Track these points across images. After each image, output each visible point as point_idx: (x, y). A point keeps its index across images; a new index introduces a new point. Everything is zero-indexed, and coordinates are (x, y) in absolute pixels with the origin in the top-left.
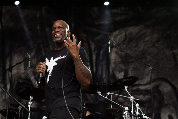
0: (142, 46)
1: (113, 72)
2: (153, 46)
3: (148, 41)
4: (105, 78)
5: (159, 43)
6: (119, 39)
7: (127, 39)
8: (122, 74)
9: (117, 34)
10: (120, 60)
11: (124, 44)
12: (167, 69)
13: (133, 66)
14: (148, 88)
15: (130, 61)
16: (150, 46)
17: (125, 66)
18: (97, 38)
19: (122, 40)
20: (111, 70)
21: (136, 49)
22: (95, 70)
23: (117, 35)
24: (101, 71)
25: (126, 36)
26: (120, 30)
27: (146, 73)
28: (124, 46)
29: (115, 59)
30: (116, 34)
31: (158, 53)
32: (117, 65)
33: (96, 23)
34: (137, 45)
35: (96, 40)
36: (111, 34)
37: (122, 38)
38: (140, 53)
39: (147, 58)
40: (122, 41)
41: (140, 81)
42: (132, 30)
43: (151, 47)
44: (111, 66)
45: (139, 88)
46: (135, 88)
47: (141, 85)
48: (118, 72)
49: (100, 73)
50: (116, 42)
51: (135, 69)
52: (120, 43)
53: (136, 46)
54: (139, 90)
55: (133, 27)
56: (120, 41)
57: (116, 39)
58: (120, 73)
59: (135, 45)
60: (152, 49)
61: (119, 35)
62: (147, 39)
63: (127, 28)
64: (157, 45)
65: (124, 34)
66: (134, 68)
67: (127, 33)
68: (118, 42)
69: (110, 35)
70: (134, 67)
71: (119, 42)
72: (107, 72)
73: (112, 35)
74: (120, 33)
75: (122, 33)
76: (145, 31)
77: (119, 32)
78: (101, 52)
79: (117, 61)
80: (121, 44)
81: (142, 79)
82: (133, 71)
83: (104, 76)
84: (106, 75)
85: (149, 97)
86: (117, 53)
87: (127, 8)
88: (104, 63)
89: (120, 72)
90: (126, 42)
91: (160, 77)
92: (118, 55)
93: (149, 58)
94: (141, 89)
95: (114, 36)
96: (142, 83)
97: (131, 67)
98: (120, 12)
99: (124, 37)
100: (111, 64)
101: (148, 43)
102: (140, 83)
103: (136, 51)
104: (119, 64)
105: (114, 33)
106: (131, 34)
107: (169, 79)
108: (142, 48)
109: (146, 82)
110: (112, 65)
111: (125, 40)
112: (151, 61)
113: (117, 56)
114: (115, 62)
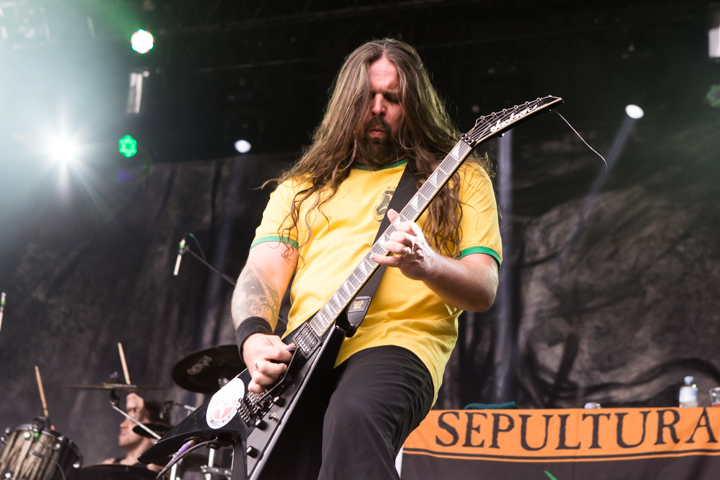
0: (632, 254)
1: (528, 344)
2: (669, 251)
3: (652, 237)
4: (501, 362)
5: (691, 241)
6: (558, 237)
7: (584, 237)
8: (559, 350)
9: (553, 220)
10: (555, 304)
11: (572, 251)
12: (712, 330)
13: (598, 322)
14: (640, 395)
15: (589, 305)
16: (658, 253)
17: (570, 322)
19: (569, 239)
20: (522, 339)
21: (610, 264)
22: (469, 338)
23: (554, 224)
24: (488, 343)
25: (581, 224)
26: (565, 205)
27: (639, 344)
28: (573, 259)
29: (540, 303)
30: (550, 219)
31: (685, 274)
32: (544, 323)
34: (616, 251)
36: (534, 221)
37: (567, 233)
38: (623, 279)
39: (644, 294)
40: (569, 243)
42: (603, 205)
43: (662, 257)
44: (524, 326)
45: (612, 397)
46: (596, 397)
48: (543, 345)
49: (485, 347)
50: (548, 245)
51: (601, 334)
52: (559, 248)
53: (611, 257)
54: (609, 403)
56: (561, 243)
57: (549, 236)
58: (553, 348)
59: (607, 252)
60: (663, 262)
61: (559, 222)
62: (650, 230)
64: (681, 248)
65: (576, 220)
66: (598, 328)
67: (586, 217)
68: (552, 245)
69: (529, 223)
70: (601, 325)
71: (556, 246)
73: (537, 224)
74: (563, 218)
75: (568, 217)
76: (644, 204)
77: (561, 214)
79: (546, 307)
80: (561, 251)
81: (623, 364)
82: (595, 339)
83: (499, 358)
84: (504, 353)
86: (545, 280)
89: (552, 344)
90: (579, 246)
91: (685, 356)
92: (550, 289)
93: (652, 292)
94: (616, 399)
95: (541, 226)
96: (622, 380)
97: (590, 325)
99: (576, 229)
101: (652, 243)
103: (610, 271)
104: (552, 317)
105: (545, 217)
106: (597, 217)
107: (715, 362)
108: (632, 261)
109: (634, 375)
110: (528, 323)
112: (657, 302)
114: (538, 315)
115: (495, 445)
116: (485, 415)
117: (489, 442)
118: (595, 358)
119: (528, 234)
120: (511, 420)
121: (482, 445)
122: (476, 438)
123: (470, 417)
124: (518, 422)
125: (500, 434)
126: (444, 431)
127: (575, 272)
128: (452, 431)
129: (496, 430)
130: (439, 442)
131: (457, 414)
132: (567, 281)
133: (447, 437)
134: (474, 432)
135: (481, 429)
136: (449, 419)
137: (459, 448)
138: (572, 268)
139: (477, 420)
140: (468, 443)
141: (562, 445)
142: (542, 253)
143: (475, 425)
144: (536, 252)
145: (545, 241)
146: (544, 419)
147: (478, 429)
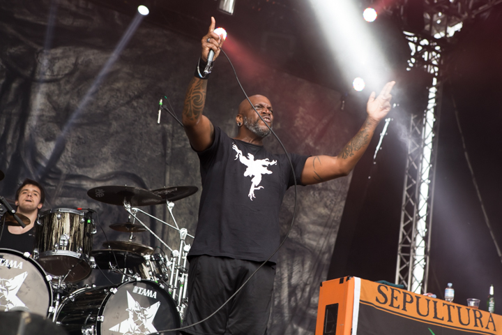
0: (105, 97)
1: (31, 135)
2: (128, 103)
3: (118, 90)
4: (10, 144)
5: (141, 101)
6: (60, 68)
7: (77, 74)
8: (52, 145)
9: (58, 55)
10: (53, 114)
11: (68, 82)
13: (78, 134)
16: (121, 102)
17: (61, 129)
18: (12, 50)
19: (67, 72)
20: (27, 132)
21: (91, 99)
23: (58, 59)
25: (76, 65)
26: (67, 48)
27: (103, 156)
28: (68, 87)
29: (42, 110)
30: (56, 54)
31: (135, 121)
32: (44, 124)
33: (16, 16)
34: (97, 91)
35: (8, 54)
36: (45, 51)
37: (66, 67)
38: (98, 111)
39: (110, 124)
40: (66, 75)
41: (88, 169)
42: (92, 57)
43: (123, 105)
44: (29, 122)
45: (82, 185)
46: (73, 182)
47: (87, 178)
48: (42, 139)
50: (53, 71)
51: (80, 142)
52: (60, 77)
53: (92, 94)
54: (80, 188)
55: (96, 51)
56: (61, 73)
57: (54, 65)
58: (48, 143)
59: (91, 90)
60: (124, 109)
61: (62, 58)
62: (119, 85)
63: (82, 49)
64: (135, 104)
65: (73, 60)
67: (80, 61)
68: (55, 73)
70: (81, 136)
71: (58, 75)
72: (18, 134)
73: (47, 54)
74: (65, 56)
75: (68, 57)
77: (63, 53)
78: (14, 85)
79: (46, 114)
80: (61, 79)
81: (92, 166)
82: (77, 145)
83: (9, 141)
84: (13, 138)
85: (98, 207)
86: (49, 96)
87: (90, 6)
88: (14, 111)
89: (48, 139)
90: (73, 80)
92: (50, 102)
93: (115, 125)
94: (85, 187)
95: (50, 57)
97: (74, 135)
98: (74, 9)
99: (72, 67)
100: (29, 118)
101: (119, 94)
102: (86, 175)
103: (91, 103)
104: (50, 122)
105: (53, 51)
106: (87, 64)
107: (145, 179)
108: (105, 101)
109: (98, 174)
110: (33, 122)
111: (71, 74)
112: (117, 132)
113: (48, 103)
114: (40, 117)
115: (404, 309)
116: (399, 291)
117: (402, 307)
118: (75, 157)
119: (40, 59)
120: (411, 297)
121: (398, 307)
122: (396, 303)
123: (393, 290)
124: (415, 300)
125: (407, 304)
126: (381, 295)
127: (68, 96)
128: (385, 296)
129: (405, 301)
130: (377, 300)
131: (386, 288)
132: (62, 100)
133: (382, 299)
134: (394, 300)
135: (398, 298)
136: (383, 288)
137: (387, 306)
138: (67, 93)
139: (396, 293)
140: (391, 305)
141: (436, 317)
142: (48, 76)
143: (395, 296)
144: (44, 74)
145: (51, 68)
146: (426, 301)
147: (396, 298)
